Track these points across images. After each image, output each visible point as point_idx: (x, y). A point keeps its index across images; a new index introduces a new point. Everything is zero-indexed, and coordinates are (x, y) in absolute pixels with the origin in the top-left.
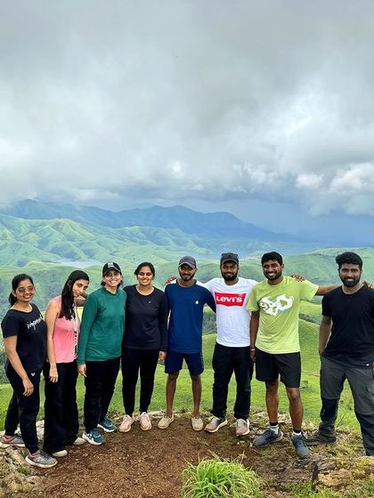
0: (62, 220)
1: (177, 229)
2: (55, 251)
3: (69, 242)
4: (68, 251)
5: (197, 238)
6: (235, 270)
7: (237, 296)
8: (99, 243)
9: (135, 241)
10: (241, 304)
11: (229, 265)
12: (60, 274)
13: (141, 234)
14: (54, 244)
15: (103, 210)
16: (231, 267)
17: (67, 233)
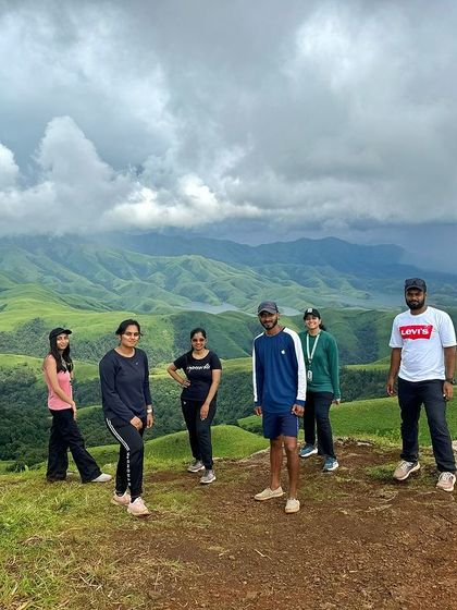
0: (191, 257)
1: (328, 267)
2: (183, 293)
3: (200, 283)
4: (199, 293)
5: (354, 278)
6: (421, 298)
7: (423, 327)
8: (233, 284)
9: (275, 282)
10: (428, 337)
11: (413, 292)
12: (190, 320)
13: (284, 274)
14: (182, 286)
15: (238, 244)
16: (417, 295)
17: (197, 272)
